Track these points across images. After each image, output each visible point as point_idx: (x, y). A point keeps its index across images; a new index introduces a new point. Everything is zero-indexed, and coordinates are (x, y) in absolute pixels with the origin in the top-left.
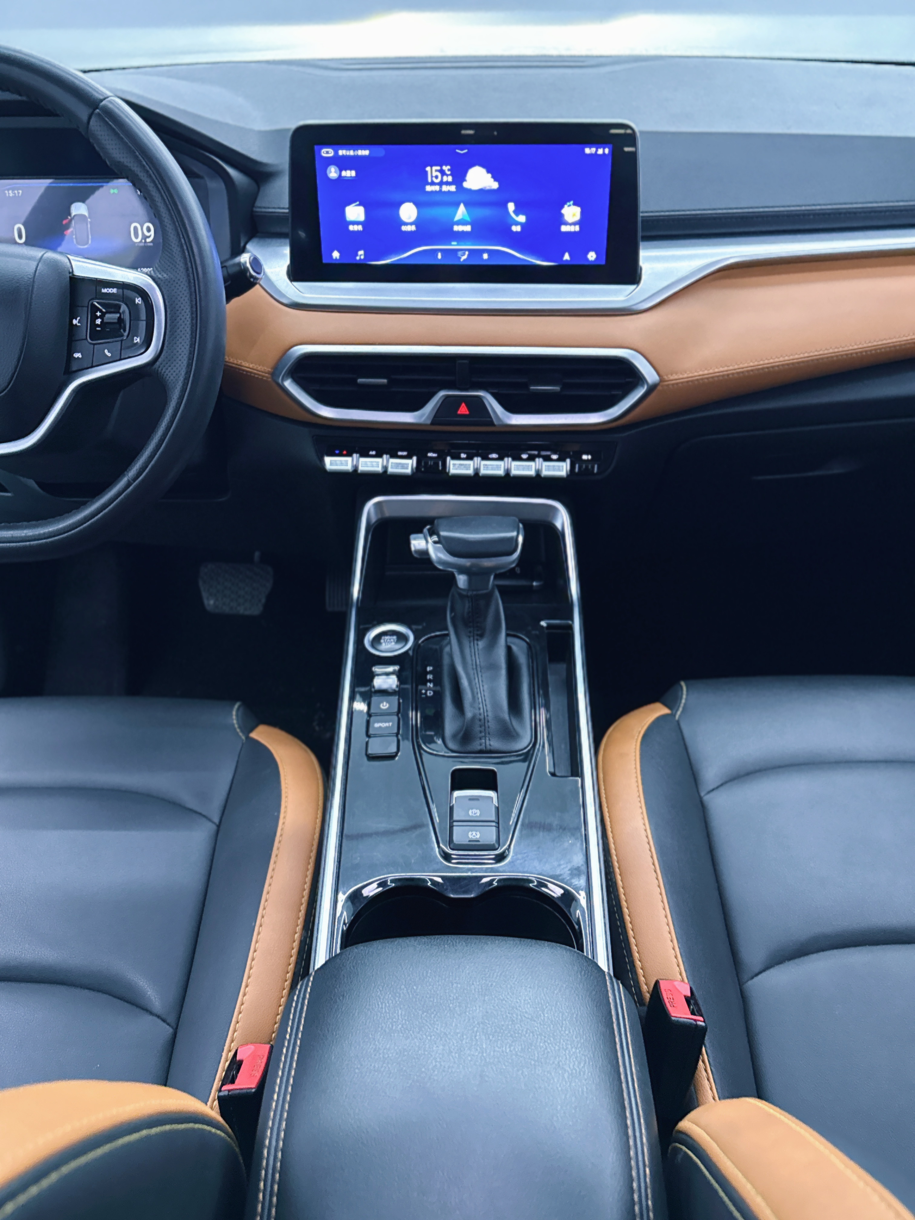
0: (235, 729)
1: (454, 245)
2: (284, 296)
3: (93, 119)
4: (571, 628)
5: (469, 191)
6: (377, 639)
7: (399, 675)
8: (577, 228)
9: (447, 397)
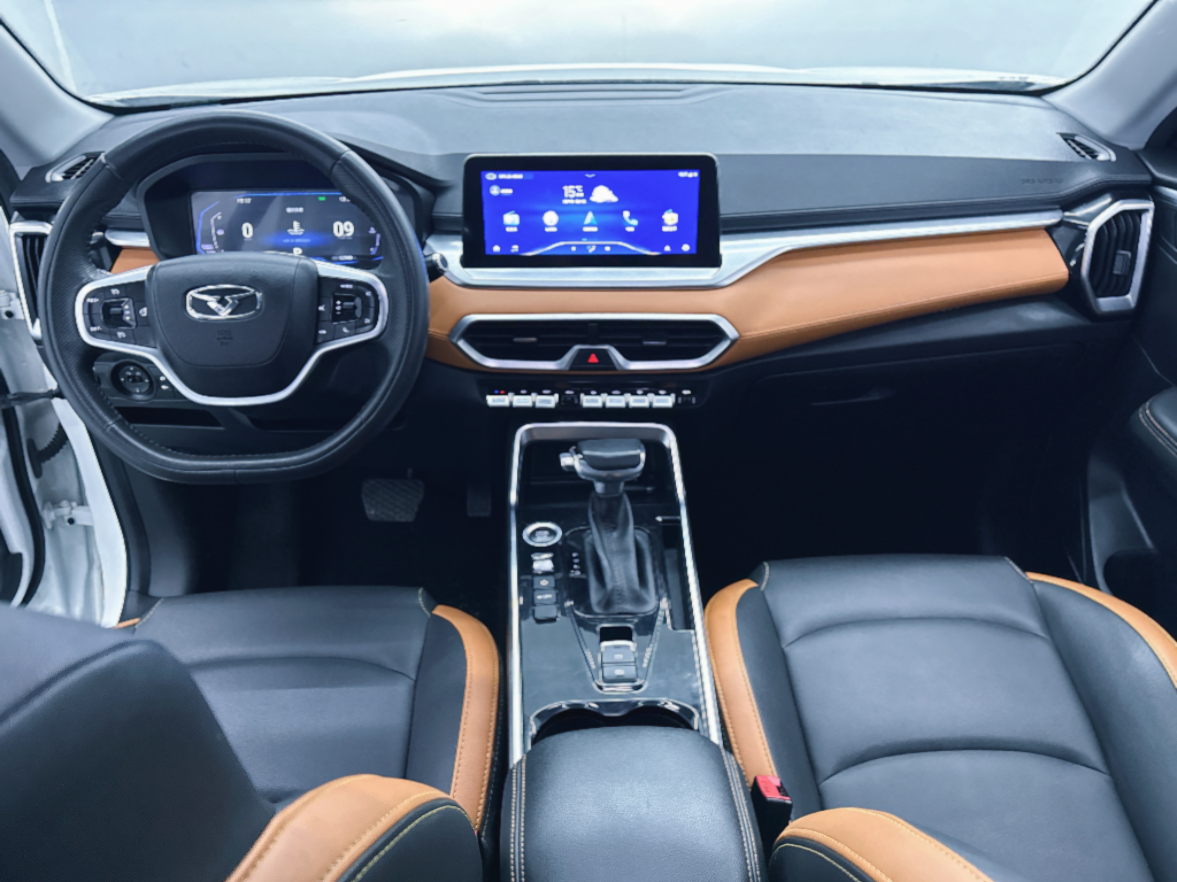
0: (421, 608)
1: (584, 242)
2: (457, 278)
3: (336, 167)
4: (679, 522)
5: (595, 204)
6: (533, 534)
7: (553, 559)
8: (675, 229)
9: (581, 351)
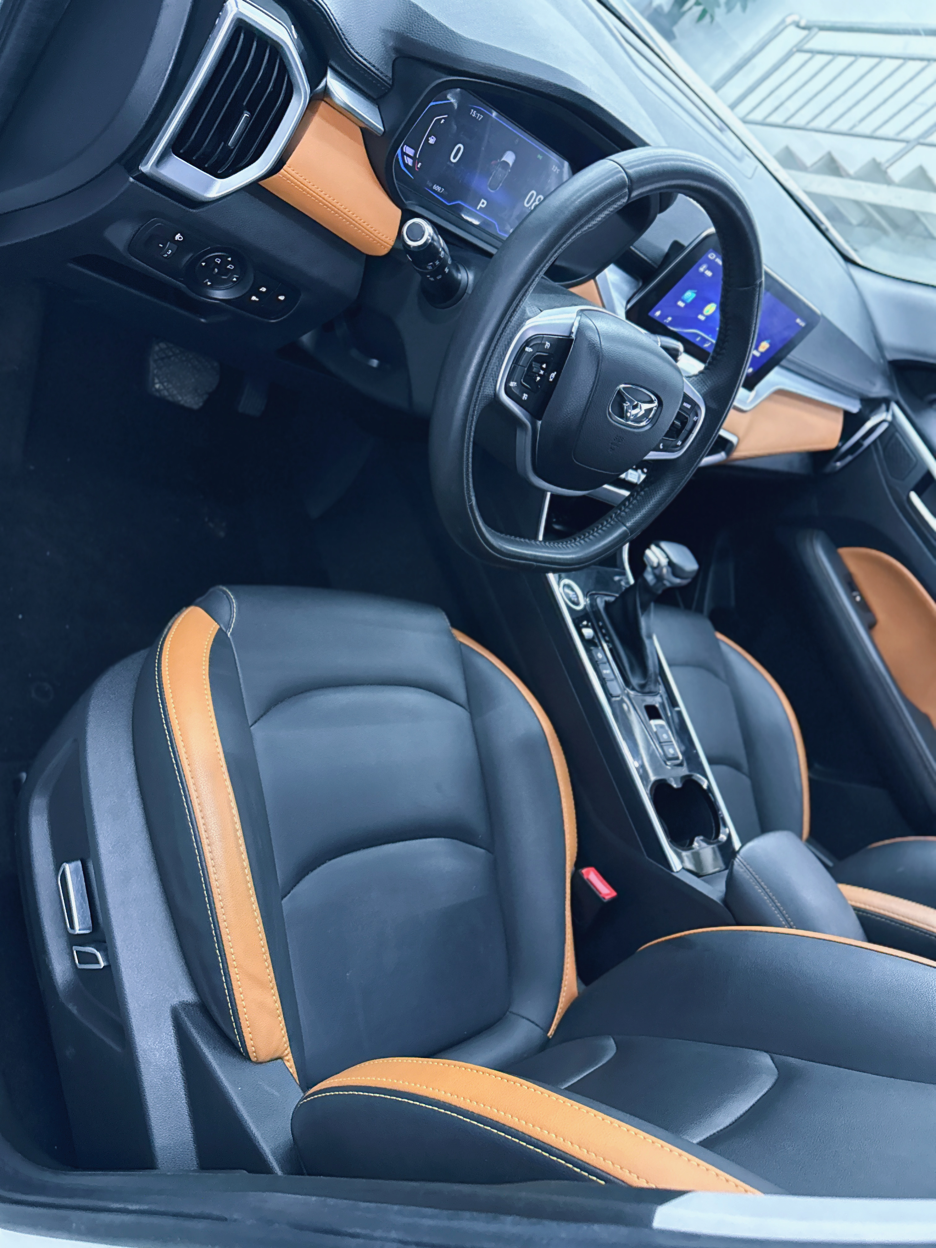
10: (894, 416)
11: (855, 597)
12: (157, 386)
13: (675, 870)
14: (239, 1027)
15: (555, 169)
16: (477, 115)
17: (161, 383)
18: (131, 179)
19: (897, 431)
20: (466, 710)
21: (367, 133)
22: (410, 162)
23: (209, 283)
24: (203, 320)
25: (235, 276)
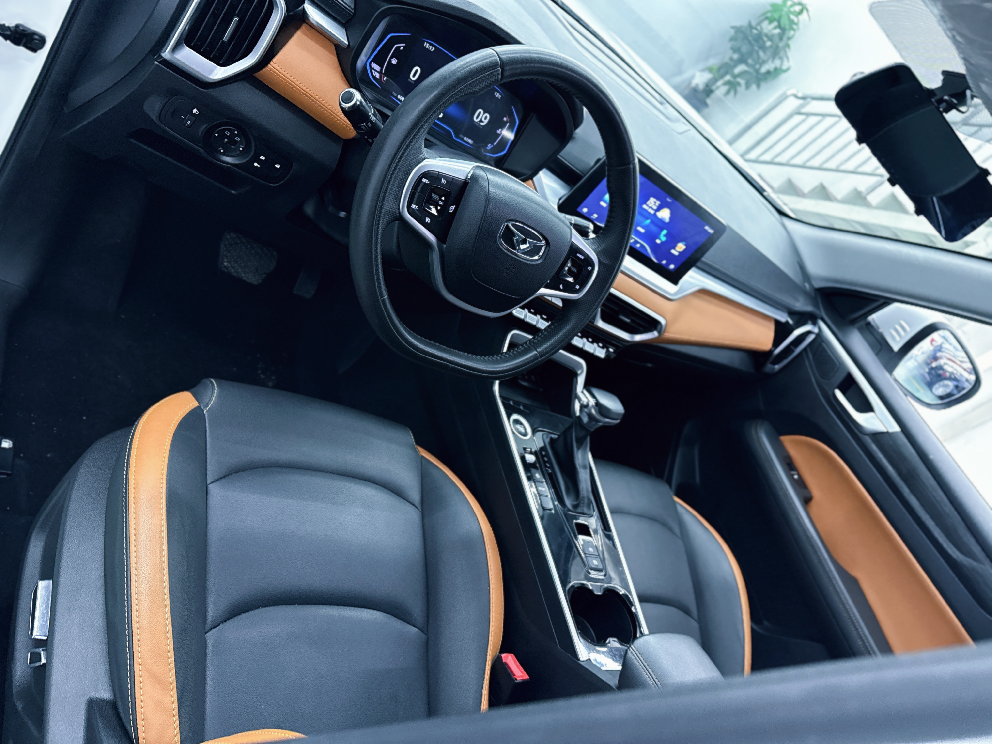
5: (657, 217)
6: (514, 424)
8: (677, 254)
10: (820, 329)
11: (793, 475)
12: (226, 264)
13: (581, 659)
14: (135, 720)
15: (497, 94)
16: (429, 47)
17: (229, 262)
18: (156, 63)
19: (823, 341)
20: (418, 509)
21: (339, 49)
22: (377, 75)
23: (222, 151)
24: (233, 192)
25: (241, 146)
